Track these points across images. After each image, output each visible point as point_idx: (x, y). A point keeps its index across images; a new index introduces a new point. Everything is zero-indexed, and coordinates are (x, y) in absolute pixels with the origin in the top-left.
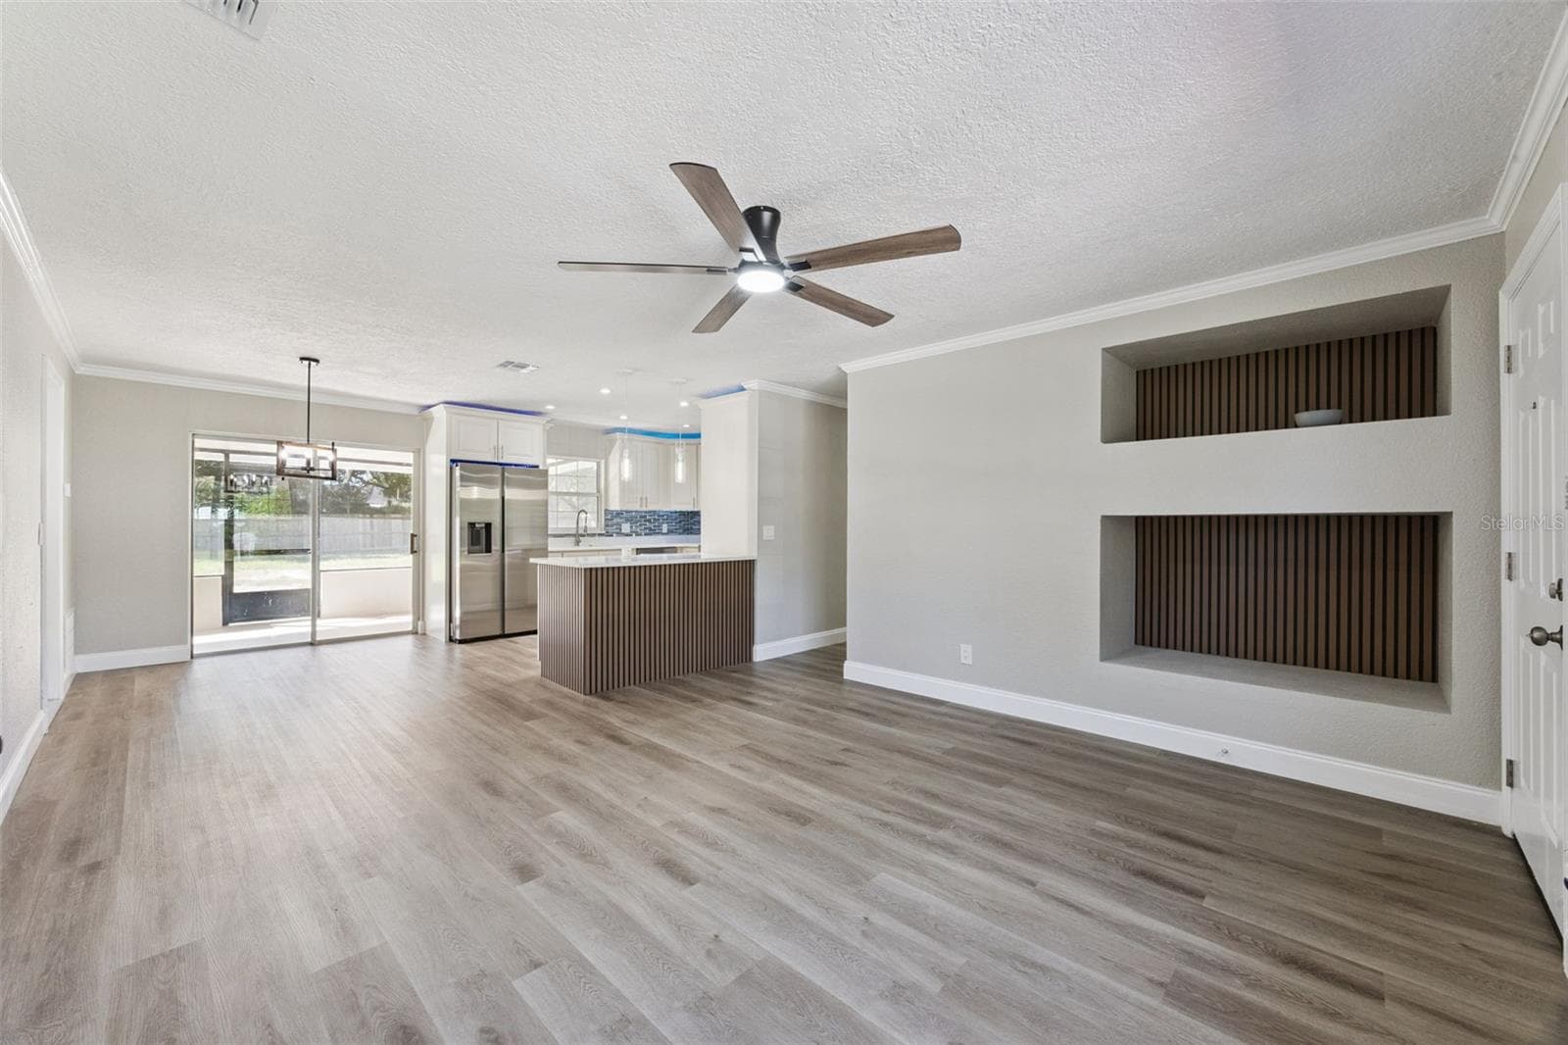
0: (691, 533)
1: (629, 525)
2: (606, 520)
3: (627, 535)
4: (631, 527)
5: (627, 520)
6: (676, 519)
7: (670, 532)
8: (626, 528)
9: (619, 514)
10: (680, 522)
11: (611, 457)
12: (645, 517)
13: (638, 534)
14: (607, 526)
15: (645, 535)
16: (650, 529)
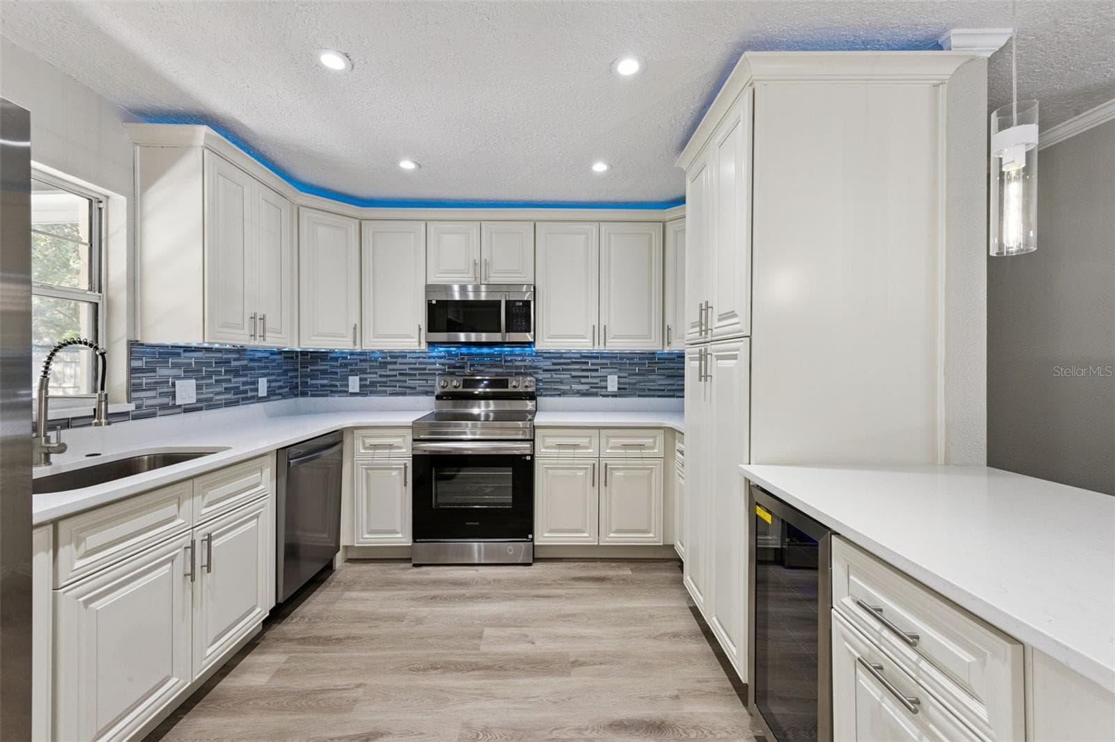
0: (304, 394)
1: (193, 382)
2: (132, 371)
3: (188, 409)
4: (199, 387)
5: (189, 372)
6: (279, 366)
7: (272, 394)
8: (186, 391)
9: (168, 353)
10: (286, 372)
11: (156, 196)
12: (228, 362)
13: (212, 406)
14: (133, 388)
15: (229, 404)
16: (236, 391)
